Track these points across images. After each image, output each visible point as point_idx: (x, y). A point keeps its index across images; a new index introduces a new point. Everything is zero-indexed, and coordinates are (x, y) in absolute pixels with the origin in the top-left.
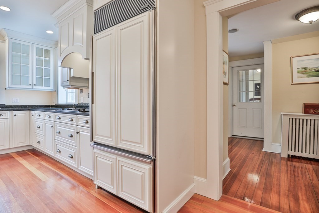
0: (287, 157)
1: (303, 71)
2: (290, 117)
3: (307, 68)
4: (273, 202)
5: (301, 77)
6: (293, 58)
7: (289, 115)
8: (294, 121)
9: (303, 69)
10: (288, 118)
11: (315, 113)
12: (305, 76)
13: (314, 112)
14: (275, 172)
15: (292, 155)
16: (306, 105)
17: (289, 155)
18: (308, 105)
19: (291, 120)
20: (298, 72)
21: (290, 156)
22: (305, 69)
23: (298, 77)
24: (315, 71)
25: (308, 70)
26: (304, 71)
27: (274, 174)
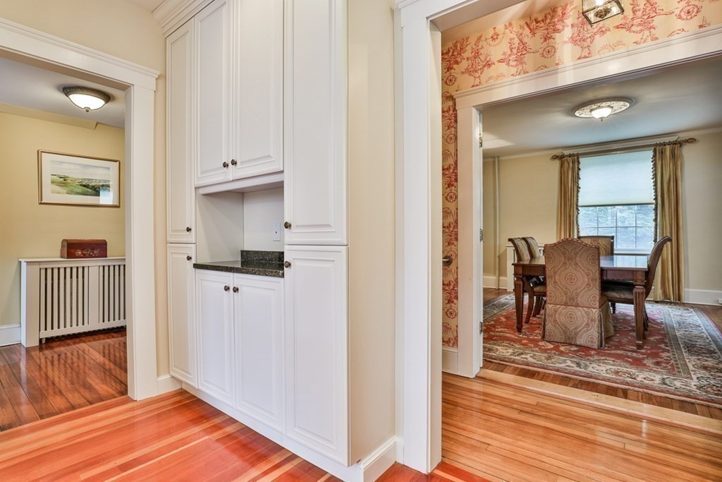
0: (38, 344)
1: (61, 183)
2: (42, 266)
3: (67, 177)
4: (58, 406)
5: (58, 193)
6: (43, 154)
7: (40, 262)
8: (49, 272)
9: (61, 178)
10: (37, 267)
11: (84, 256)
12: (64, 190)
13: (82, 253)
14: (33, 372)
15: (47, 339)
16: (70, 242)
17: (41, 340)
18: (73, 242)
19: (43, 272)
20: (53, 182)
21: (44, 341)
22: (65, 178)
23: (53, 192)
24: (81, 185)
25: (69, 181)
26: (63, 182)
27: (33, 375)
